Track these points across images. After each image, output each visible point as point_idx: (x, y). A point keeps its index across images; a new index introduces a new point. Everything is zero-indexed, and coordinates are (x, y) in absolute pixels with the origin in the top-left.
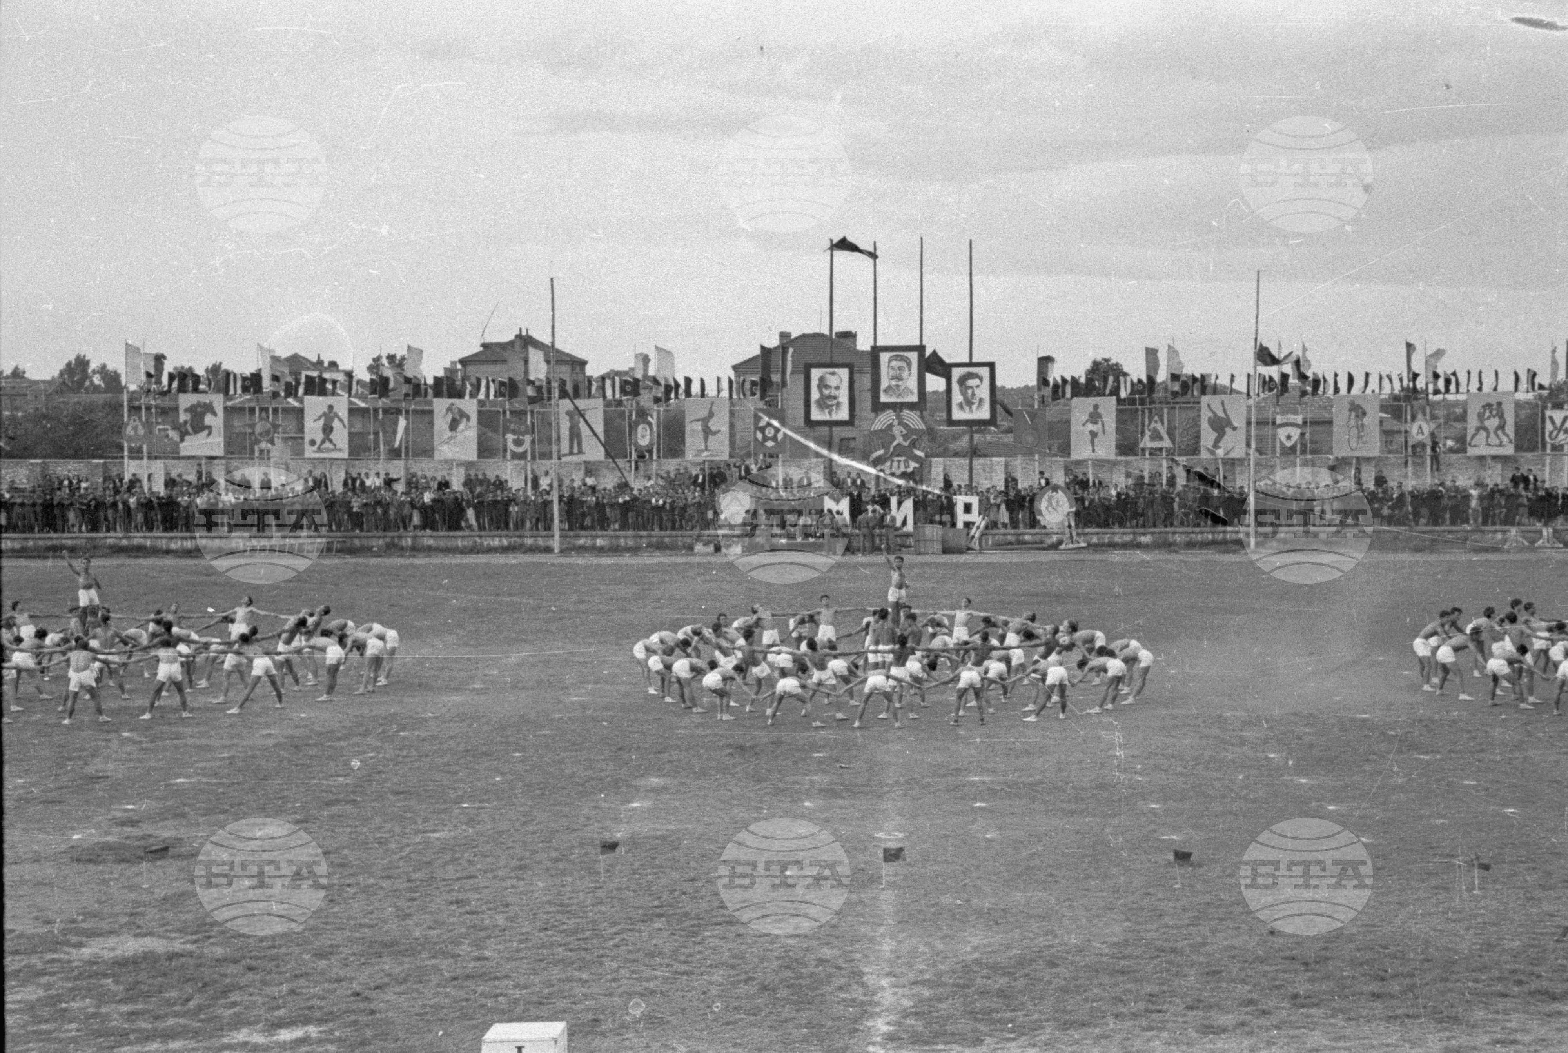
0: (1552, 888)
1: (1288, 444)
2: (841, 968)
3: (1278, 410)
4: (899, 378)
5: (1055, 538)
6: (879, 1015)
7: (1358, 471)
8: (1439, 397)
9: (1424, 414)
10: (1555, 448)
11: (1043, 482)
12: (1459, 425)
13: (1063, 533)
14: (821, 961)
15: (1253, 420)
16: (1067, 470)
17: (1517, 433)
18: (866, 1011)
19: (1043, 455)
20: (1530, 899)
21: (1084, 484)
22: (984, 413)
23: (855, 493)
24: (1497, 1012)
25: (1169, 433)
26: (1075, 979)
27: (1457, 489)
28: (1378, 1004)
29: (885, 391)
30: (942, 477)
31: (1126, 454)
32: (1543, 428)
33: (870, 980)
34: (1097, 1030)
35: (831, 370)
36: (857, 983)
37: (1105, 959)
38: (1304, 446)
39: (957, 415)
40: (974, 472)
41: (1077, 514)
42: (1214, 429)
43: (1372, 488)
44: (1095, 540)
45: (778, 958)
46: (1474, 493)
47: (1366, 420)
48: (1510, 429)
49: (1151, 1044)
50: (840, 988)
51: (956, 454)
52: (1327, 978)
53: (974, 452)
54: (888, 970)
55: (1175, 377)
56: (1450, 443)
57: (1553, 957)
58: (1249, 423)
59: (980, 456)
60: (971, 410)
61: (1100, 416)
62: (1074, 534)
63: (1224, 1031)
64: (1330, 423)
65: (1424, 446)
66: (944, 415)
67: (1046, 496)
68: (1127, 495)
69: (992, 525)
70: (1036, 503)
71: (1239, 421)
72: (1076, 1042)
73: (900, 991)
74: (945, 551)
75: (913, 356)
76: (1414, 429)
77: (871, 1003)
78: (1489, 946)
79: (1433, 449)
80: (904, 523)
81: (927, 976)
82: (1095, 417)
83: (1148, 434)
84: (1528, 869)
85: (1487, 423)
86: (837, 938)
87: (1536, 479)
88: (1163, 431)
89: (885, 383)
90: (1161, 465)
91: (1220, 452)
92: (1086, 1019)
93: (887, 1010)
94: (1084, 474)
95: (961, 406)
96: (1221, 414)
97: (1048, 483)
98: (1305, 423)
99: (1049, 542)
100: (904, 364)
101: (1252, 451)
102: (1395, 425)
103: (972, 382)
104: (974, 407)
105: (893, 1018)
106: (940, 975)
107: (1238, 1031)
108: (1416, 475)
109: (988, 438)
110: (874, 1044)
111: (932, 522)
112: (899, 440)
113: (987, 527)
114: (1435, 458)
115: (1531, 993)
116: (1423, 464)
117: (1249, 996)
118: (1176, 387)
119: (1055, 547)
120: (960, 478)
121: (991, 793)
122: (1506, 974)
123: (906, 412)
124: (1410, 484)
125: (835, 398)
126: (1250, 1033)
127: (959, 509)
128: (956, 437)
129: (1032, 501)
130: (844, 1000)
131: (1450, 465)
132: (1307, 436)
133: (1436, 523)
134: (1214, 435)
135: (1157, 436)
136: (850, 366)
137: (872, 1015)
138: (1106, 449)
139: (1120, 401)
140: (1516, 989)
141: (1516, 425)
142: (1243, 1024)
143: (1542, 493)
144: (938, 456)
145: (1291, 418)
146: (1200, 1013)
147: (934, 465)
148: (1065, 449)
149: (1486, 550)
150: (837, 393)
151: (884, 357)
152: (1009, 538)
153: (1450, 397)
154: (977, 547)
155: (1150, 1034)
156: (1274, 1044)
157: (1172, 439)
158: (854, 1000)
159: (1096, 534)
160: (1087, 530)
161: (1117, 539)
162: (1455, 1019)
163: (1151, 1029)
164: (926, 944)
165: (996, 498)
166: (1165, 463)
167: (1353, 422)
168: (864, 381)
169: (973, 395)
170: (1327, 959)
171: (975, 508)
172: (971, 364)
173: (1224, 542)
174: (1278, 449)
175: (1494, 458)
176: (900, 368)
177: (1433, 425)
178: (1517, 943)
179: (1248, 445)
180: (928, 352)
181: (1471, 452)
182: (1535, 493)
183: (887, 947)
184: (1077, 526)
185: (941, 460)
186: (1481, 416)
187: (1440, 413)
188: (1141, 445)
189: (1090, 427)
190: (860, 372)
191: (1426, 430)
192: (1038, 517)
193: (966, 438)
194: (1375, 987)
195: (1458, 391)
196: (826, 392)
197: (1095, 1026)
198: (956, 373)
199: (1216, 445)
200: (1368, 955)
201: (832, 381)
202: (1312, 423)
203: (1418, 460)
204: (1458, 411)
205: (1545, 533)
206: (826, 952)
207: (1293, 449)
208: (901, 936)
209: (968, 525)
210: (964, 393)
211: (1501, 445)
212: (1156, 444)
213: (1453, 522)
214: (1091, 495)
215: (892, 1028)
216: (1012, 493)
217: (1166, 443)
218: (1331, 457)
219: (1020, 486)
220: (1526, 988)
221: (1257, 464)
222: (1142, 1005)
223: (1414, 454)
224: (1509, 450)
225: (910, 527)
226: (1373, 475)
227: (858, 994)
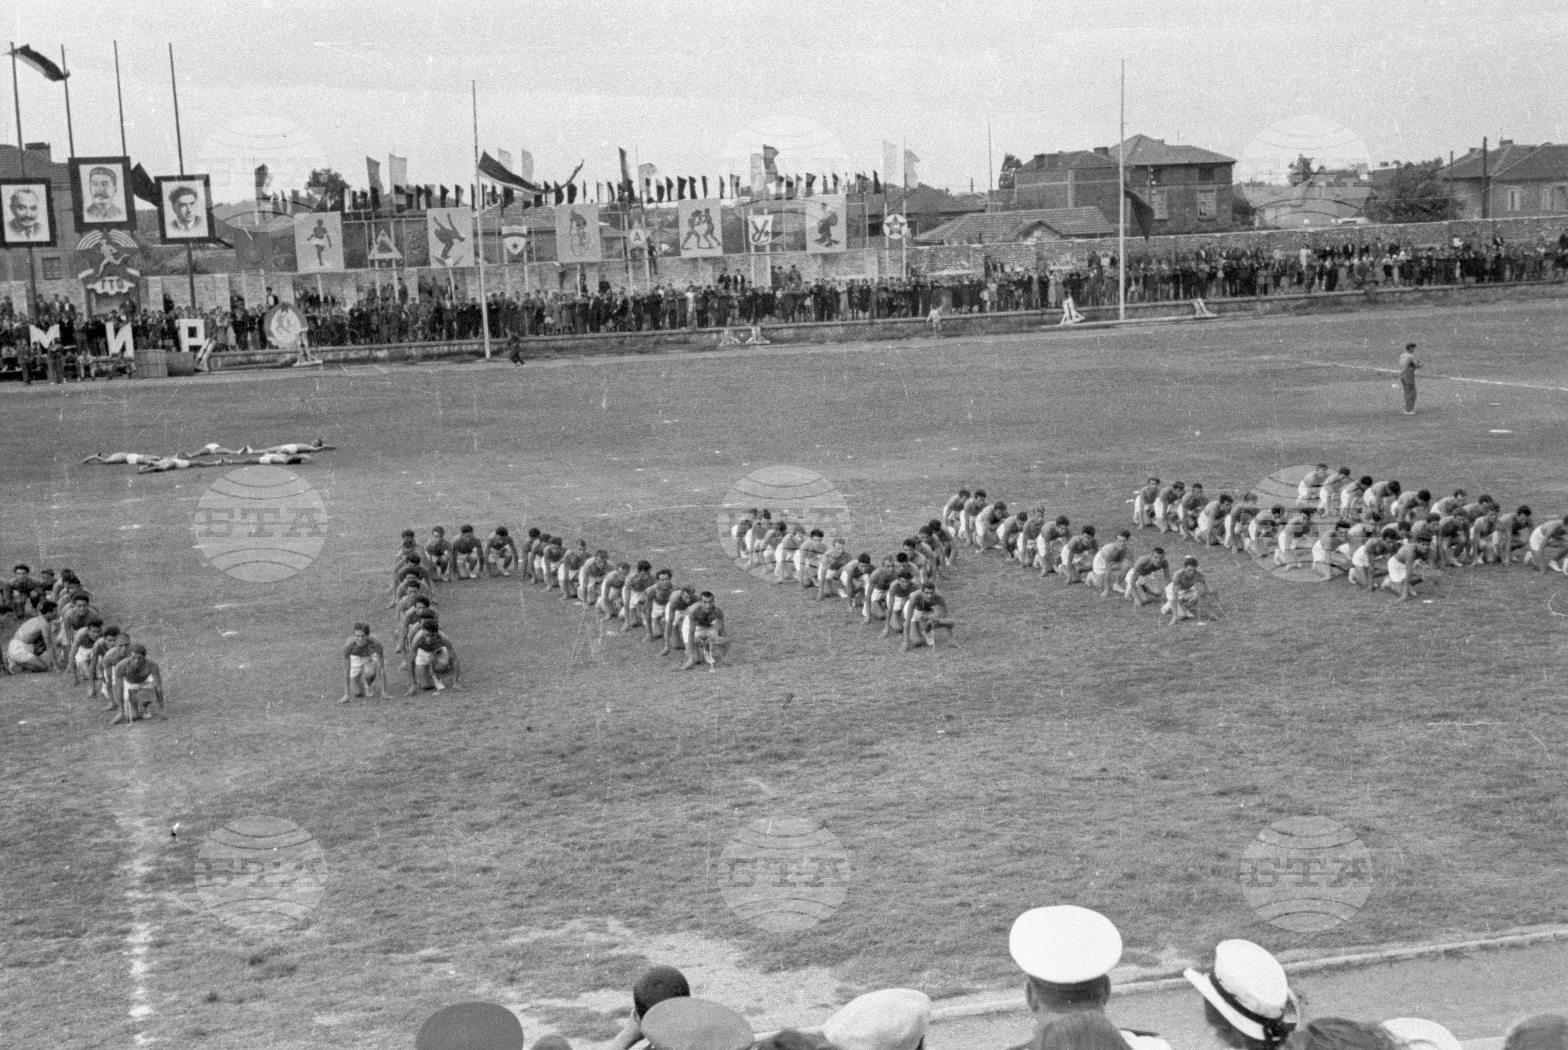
0: (777, 659)
1: (516, 252)
2: (90, 815)
3: (503, 221)
4: (104, 195)
5: (288, 357)
6: (135, 856)
7: (583, 277)
8: (652, 206)
9: (640, 221)
10: (757, 248)
11: (271, 301)
12: (672, 231)
13: (297, 352)
14: (67, 811)
15: (480, 232)
16: (296, 286)
17: (724, 237)
18: (120, 854)
19: (269, 270)
20: (759, 671)
21: (312, 301)
22: (202, 231)
23: (66, 321)
24: (734, 778)
25: (397, 245)
26: (339, 797)
27: (674, 293)
28: (630, 785)
29: (89, 210)
30: (161, 298)
31: (356, 267)
32: (747, 231)
33: (122, 822)
34: (364, 843)
35: (26, 187)
36: (110, 827)
37: (369, 775)
38: (530, 252)
39: (171, 233)
40: (196, 291)
41: (310, 334)
42: (442, 240)
43: (597, 294)
44: (330, 357)
45: (19, 814)
46: (690, 295)
47: (586, 229)
48: (718, 233)
49: (419, 849)
50: (91, 834)
51: (174, 271)
52: (581, 767)
53: (194, 269)
54: (142, 811)
55: (398, 190)
56: (665, 247)
57: (780, 722)
58: (475, 234)
59: (200, 273)
60: (187, 229)
61: (324, 231)
62: (308, 352)
63: (489, 826)
64: (553, 232)
65: (641, 250)
66: (158, 234)
67: (276, 317)
68: (359, 310)
69: (221, 347)
70: (266, 326)
71: (465, 232)
72: (344, 858)
73: (156, 829)
74: (172, 373)
75: (117, 169)
76: (632, 235)
77: (126, 845)
78: (725, 719)
79: (650, 253)
80: (123, 349)
81: (184, 812)
82: (320, 232)
83: (375, 247)
84: (756, 644)
85: (696, 228)
86: (84, 786)
87: (743, 280)
88: (392, 245)
89: (88, 202)
90: (391, 277)
91: (450, 262)
92: (352, 832)
93: (143, 849)
94: (315, 289)
95: (175, 224)
96: (448, 227)
97: (276, 300)
98: (530, 232)
99: (282, 360)
100: (108, 179)
101: (481, 260)
102: (612, 232)
103: (185, 199)
104: (190, 225)
105: (149, 857)
106: (198, 809)
107: (502, 825)
108: (637, 279)
109: (208, 253)
110: (132, 888)
111: (155, 347)
112: (109, 258)
113: (214, 350)
114: (653, 261)
115: (763, 758)
116: (641, 267)
117: (510, 792)
118: (403, 201)
119: (289, 365)
120: (182, 300)
121: (241, 617)
122: (741, 743)
123: (114, 233)
124: (632, 289)
125: (32, 219)
126: (512, 826)
127: (184, 334)
128: (173, 254)
129: (261, 322)
130: (96, 845)
131: (667, 267)
132: (533, 244)
133: (658, 328)
134: (442, 246)
135: (384, 248)
136: (46, 182)
137: (128, 858)
138: (334, 262)
139: (344, 216)
140: (750, 755)
141: (724, 229)
142: (506, 818)
143: (749, 294)
144: (154, 273)
145: (516, 228)
146: (464, 812)
147: (151, 284)
148: (292, 264)
149: (703, 349)
150: (34, 213)
151: (85, 170)
152: (239, 359)
153: (664, 205)
154: (206, 368)
155: (416, 839)
156: (535, 833)
157: (401, 250)
158: (106, 844)
159: (330, 351)
160: (320, 348)
161: (352, 355)
162: (697, 789)
163: (417, 834)
164: (182, 782)
165: (222, 319)
166: (395, 274)
167: (574, 231)
168: (64, 199)
169: (188, 212)
170: (580, 749)
171: (201, 332)
172: (183, 178)
173: (460, 353)
174: (506, 258)
175: (705, 259)
176: (104, 183)
177: (649, 233)
178: (750, 713)
179: (477, 254)
180: (133, 165)
181: (685, 255)
182: (743, 294)
183: (140, 790)
184: (310, 345)
185: (157, 278)
186: (691, 223)
187: (655, 220)
188: (370, 257)
189: (316, 241)
190: (59, 189)
191: (643, 237)
192: (269, 339)
193: (184, 254)
194: (627, 769)
195: (670, 200)
196: (22, 213)
197: (362, 838)
198: (168, 188)
199: (445, 254)
200: (620, 740)
201: (27, 200)
202: (537, 233)
203: (637, 264)
204: (671, 218)
205: (754, 332)
206: (71, 802)
207: (521, 255)
208: (155, 777)
209: (195, 349)
210: (177, 211)
211: (710, 247)
212: (386, 256)
213: (673, 325)
214: (322, 313)
215: (150, 869)
216: (239, 316)
217: (395, 255)
218: (557, 264)
219: (247, 307)
220: (758, 753)
221: (486, 273)
222: (406, 812)
223: (634, 258)
224: (718, 252)
225: (130, 352)
226: (597, 280)
227: (109, 836)
